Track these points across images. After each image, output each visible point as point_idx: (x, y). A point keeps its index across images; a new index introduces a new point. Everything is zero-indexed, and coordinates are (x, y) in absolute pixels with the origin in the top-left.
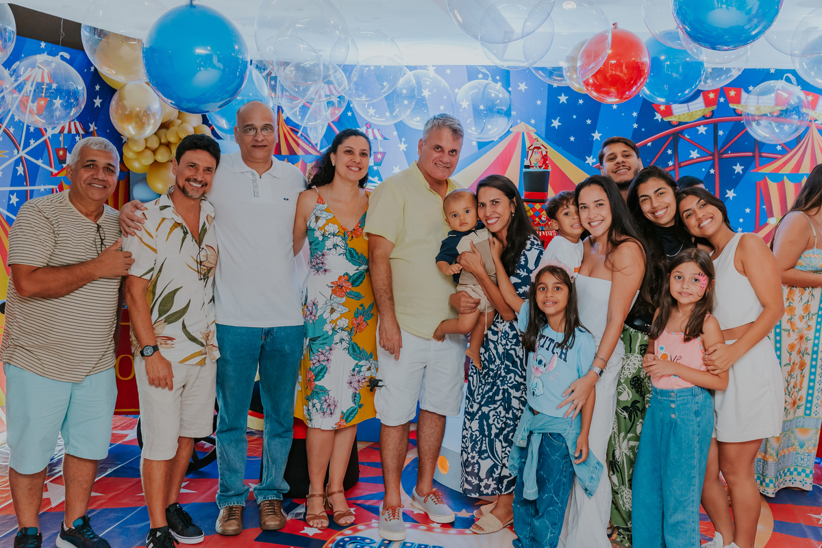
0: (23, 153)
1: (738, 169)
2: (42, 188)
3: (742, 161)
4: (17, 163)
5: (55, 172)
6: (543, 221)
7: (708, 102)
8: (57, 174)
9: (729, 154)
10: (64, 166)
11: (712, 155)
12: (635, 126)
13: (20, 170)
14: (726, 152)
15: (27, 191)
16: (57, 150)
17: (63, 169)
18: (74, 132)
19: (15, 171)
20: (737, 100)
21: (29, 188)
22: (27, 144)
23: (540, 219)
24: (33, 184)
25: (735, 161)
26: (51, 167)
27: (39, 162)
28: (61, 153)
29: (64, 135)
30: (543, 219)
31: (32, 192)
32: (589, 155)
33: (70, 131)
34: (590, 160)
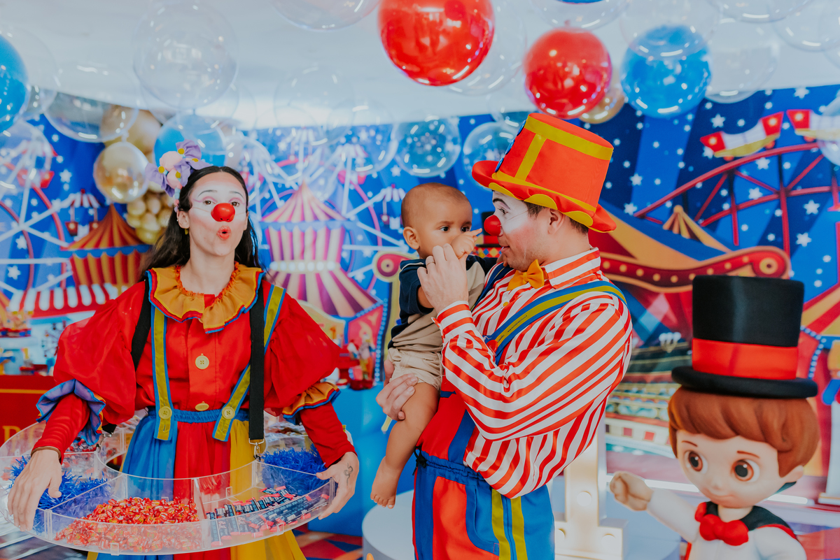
0: (25, 226)
1: (812, 208)
2: (49, 261)
3: (816, 197)
4: (17, 236)
5: (64, 244)
7: (769, 130)
8: (66, 248)
9: (799, 191)
10: (76, 239)
11: (778, 193)
12: (681, 165)
13: (22, 243)
14: (794, 188)
15: (30, 265)
16: (67, 224)
17: (73, 242)
18: (86, 205)
19: (15, 244)
20: (805, 124)
21: (33, 261)
22: (28, 217)
24: (38, 255)
25: (806, 198)
26: (60, 240)
27: (46, 236)
28: (72, 226)
29: (75, 209)
31: (36, 266)
32: (629, 203)
33: (82, 204)
34: (630, 209)
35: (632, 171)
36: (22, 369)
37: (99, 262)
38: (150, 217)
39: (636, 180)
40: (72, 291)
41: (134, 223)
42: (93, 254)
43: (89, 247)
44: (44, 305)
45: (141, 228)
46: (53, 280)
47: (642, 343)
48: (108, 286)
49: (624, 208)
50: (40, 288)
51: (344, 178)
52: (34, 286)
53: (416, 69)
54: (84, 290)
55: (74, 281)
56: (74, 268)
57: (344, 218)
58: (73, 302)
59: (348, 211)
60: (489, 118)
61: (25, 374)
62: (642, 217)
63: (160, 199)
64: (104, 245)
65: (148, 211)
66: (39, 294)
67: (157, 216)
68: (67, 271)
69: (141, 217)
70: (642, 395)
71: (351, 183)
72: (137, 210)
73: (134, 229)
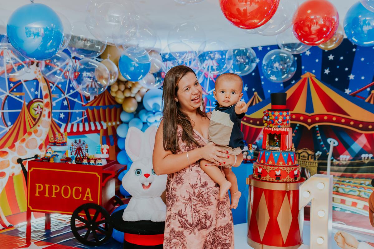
0: (67, 96)
2: (77, 111)
4: (64, 100)
6: (280, 122)
8: (85, 105)
10: (89, 101)
13: (65, 103)
15: (69, 112)
17: (88, 103)
18: (94, 86)
19: (63, 104)
21: (70, 111)
22: (69, 92)
23: (278, 121)
24: (72, 109)
26: (82, 101)
27: (76, 100)
29: (89, 88)
30: (279, 121)
31: (72, 113)
32: (347, 89)
33: (92, 86)
34: (348, 91)
35: (349, 73)
36: (61, 160)
37: (99, 112)
38: (120, 93)
39: (351, 77)
40: (87, 125)
41: (113, 95)
42: (96, 108)
43: (95, 105)
44: (75, 130)
45: (116, 97)
46: (79, 119)
47: (352, 158)
48: (103, 123)
49: (345, 91)
50: (73, 123)
51: (208, 75)
52: (70, 122)
53: (238, 21)
54: (92, 124)
55: (88, 120)
56: (88, 114)
57: (207, 93)
58: (87, 129)
59: (209, 91)
60: (277, 47)
61: (62, 162)
62: (354, 95)
63: (124, 84)
64: (101, 104)
65: (119, 90)
66: (72, 125)
67: (123, 92)
68: (85, 115)
69: (116, 92)
70: (351, 184)
71: (210, 78)
72: (115, 89)
73: (114, 97)
